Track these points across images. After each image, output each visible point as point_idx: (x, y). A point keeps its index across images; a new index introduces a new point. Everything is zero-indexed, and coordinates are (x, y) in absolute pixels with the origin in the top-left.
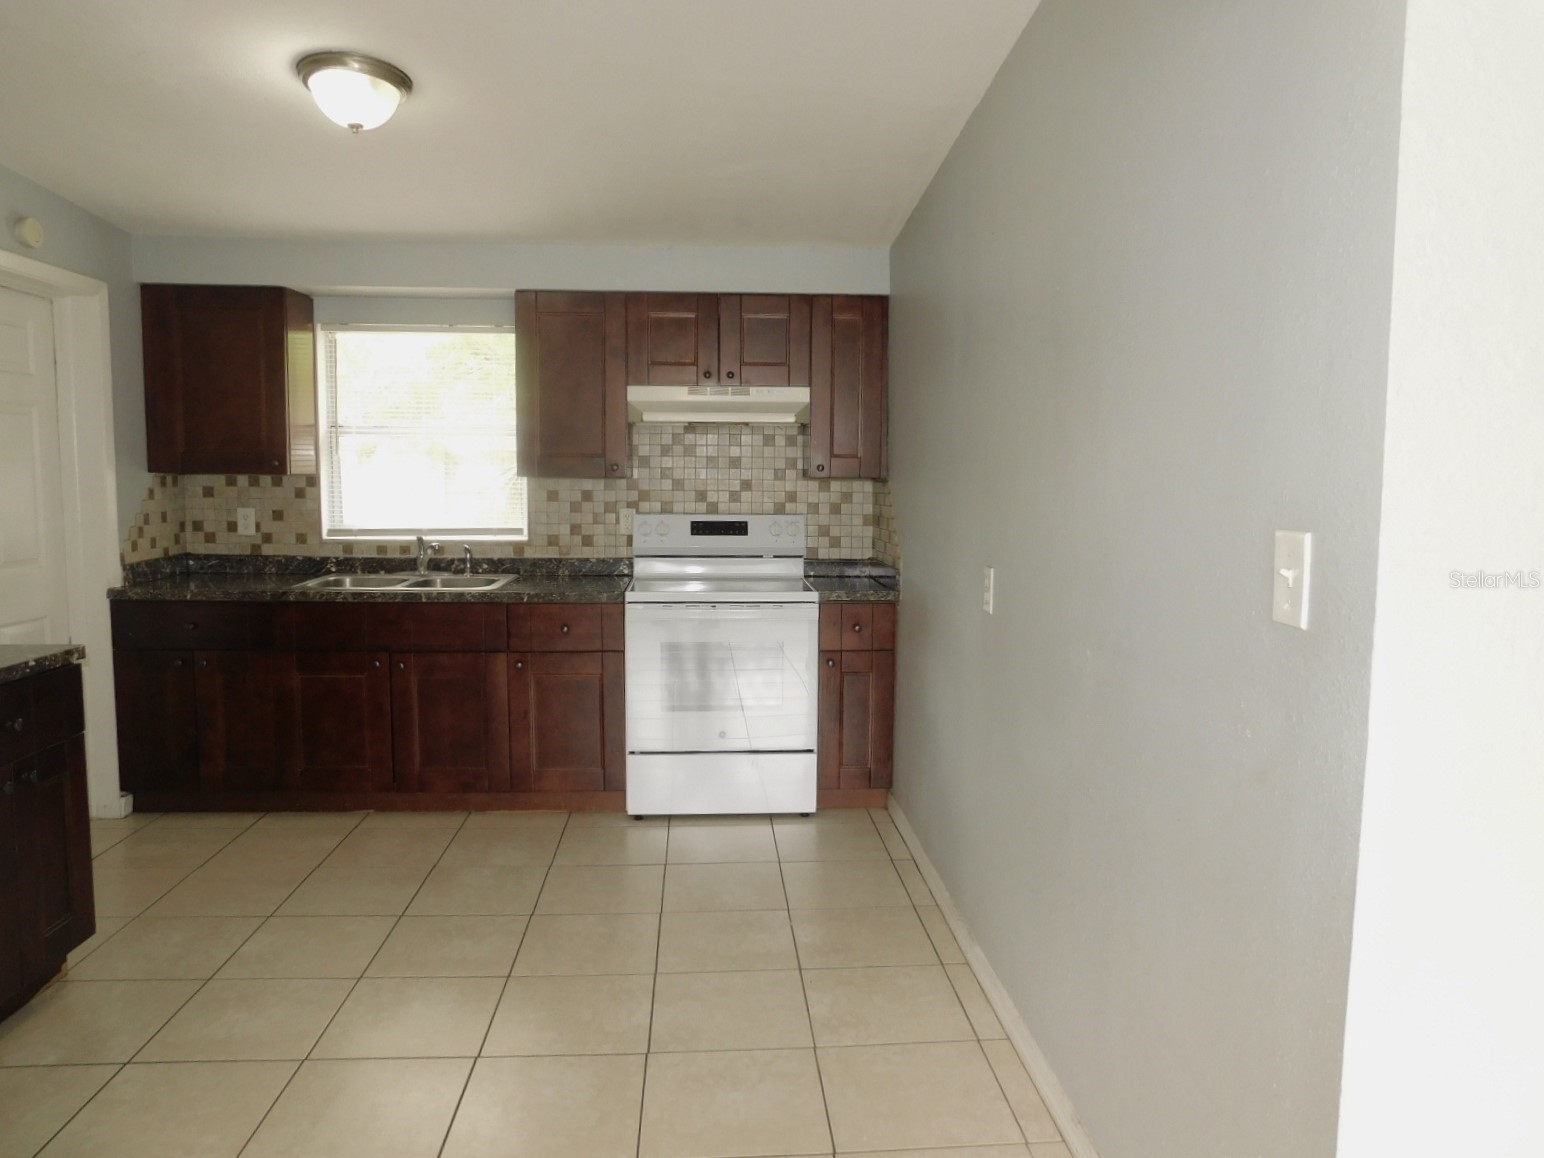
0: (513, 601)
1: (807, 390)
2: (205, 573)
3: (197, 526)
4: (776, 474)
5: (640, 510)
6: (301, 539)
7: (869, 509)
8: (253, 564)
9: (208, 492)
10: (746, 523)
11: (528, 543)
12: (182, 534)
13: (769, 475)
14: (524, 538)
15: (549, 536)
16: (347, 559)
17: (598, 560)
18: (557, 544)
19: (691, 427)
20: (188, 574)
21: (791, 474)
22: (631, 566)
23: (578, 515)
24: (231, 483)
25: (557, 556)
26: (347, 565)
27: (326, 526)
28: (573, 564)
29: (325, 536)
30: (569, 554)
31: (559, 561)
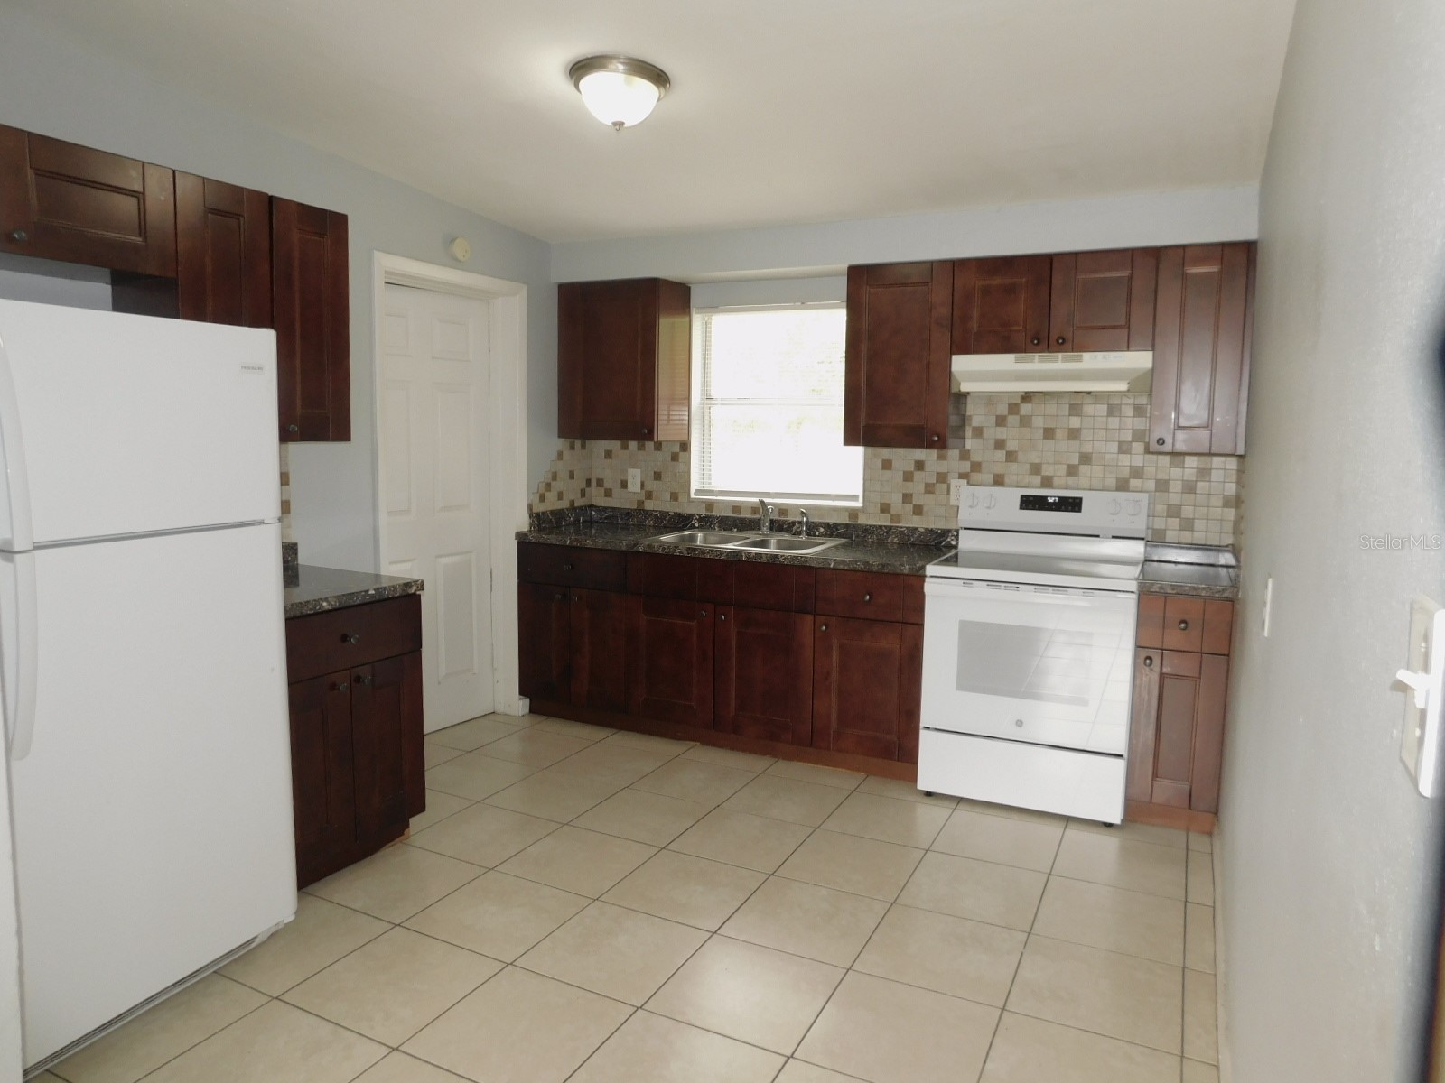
0: (821, 566)
1: (1151, 353)
2: (603, 522)
3: (600, 483)
4: (1120, 448)
5: (971, 482)
6: (674, 497)
7: (1231, 489)
8: (635, 519)
9: (609, 455)
10: (1081, 499)
11: (863, 510)
12: (587, 490)
13: (1114, 447)
14: (859, 504)
15: (882, 504)
16: (707, 517)
17: (926, 529)
18: (889, 512)
19: (1027, 397)
20: (590, 522)
21: (1138, 447)
22: (957, 537)
23: (909, 484)
24: (625, 447)
25: (889, 524)
26: (707, 522)
27: (694, 485)
28: (902, 532)
29: (692, 496)
30: (899, 522)
31: (890, 528)
